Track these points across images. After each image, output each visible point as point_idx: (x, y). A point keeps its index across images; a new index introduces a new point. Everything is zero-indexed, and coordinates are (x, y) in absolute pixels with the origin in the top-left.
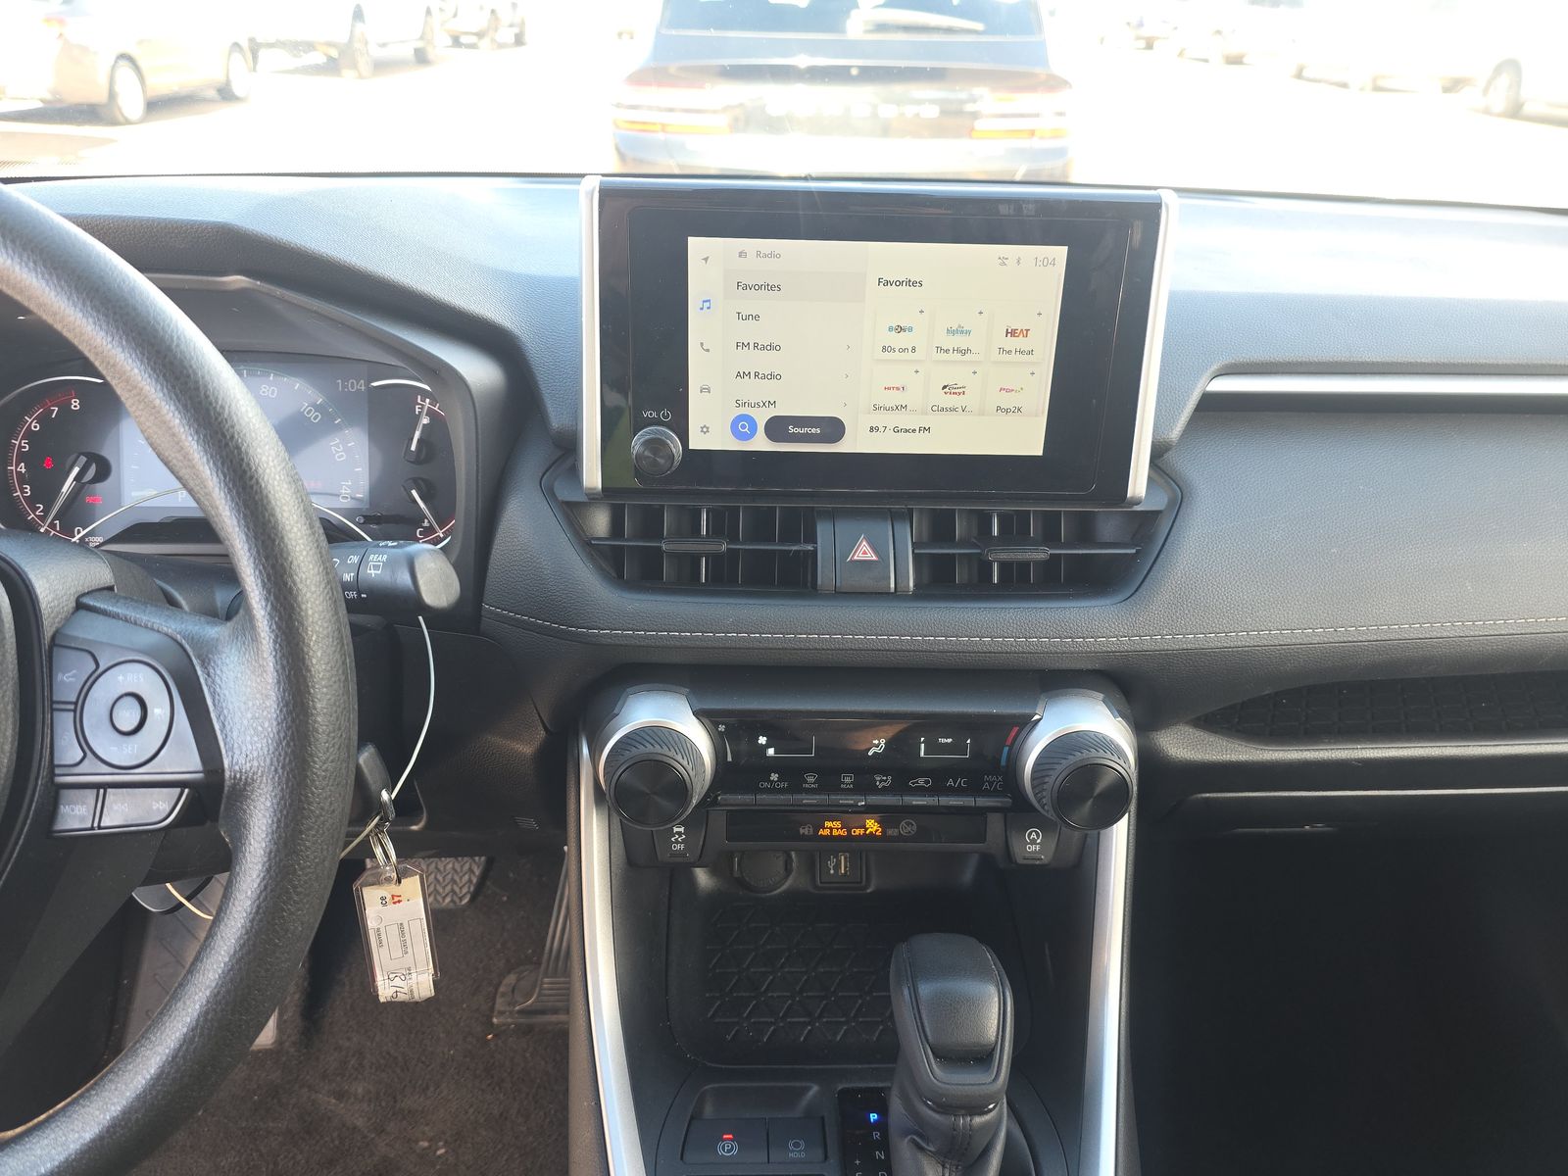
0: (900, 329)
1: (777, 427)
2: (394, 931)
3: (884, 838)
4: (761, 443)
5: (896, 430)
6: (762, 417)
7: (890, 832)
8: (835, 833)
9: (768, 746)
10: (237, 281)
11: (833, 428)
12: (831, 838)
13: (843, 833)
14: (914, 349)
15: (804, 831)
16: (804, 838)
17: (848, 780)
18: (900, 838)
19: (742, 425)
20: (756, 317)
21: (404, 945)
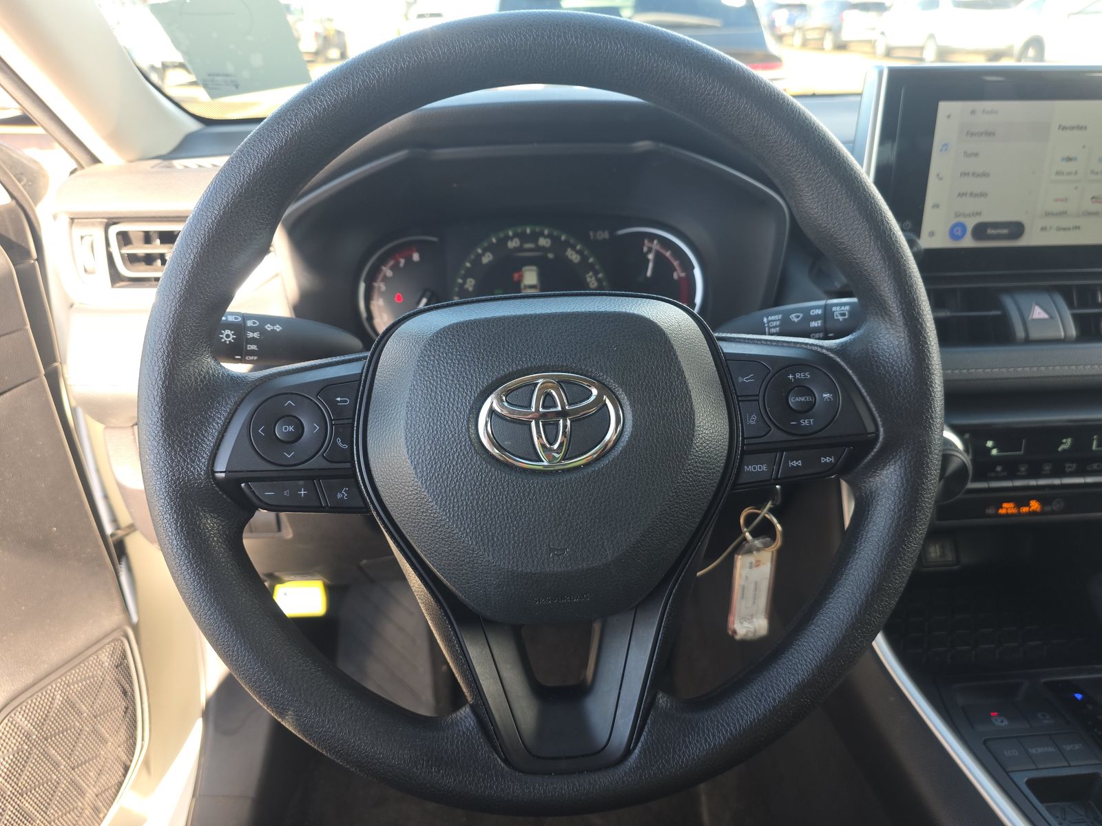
0: (1069, 159)
1: (980, 231)
2: (752, 587)
3: (1042, 513)
4: (968, 242)
5: (1059, 229)
6: (970, 224)
7: (1048, 509)
8: (1010, 511)
9: (993, 448)
10: (643, 145)
11: (1017, 229)
12: (1007, 515)
13: (1014, 511)
14: (1076, 173)
15: (990, 511)
16: (989, 516)
17: (1047, 468)
18: (1053, 513)
19: (956, 231)
20: (976, 155)
21: (755, 598)
